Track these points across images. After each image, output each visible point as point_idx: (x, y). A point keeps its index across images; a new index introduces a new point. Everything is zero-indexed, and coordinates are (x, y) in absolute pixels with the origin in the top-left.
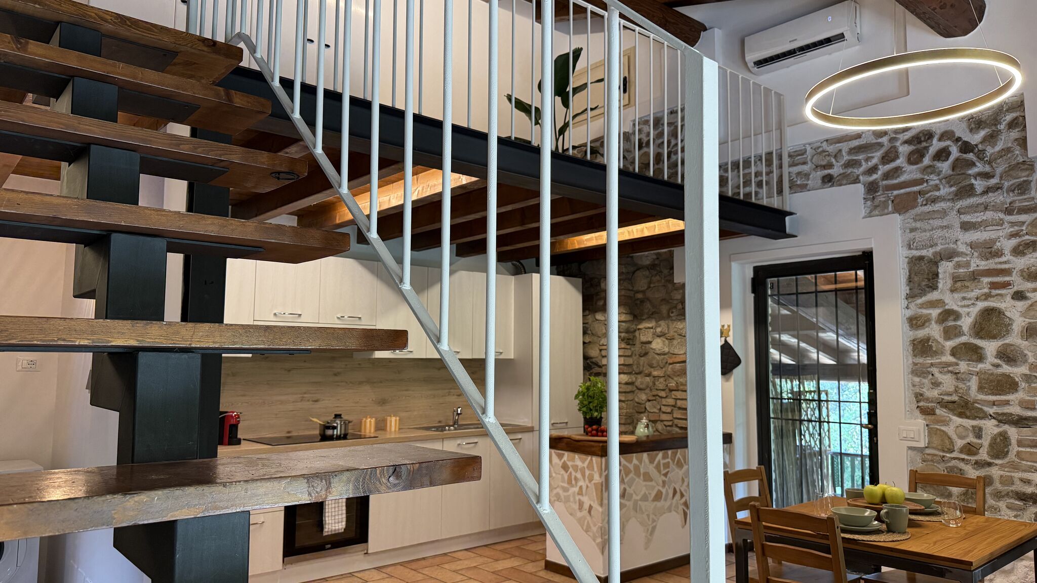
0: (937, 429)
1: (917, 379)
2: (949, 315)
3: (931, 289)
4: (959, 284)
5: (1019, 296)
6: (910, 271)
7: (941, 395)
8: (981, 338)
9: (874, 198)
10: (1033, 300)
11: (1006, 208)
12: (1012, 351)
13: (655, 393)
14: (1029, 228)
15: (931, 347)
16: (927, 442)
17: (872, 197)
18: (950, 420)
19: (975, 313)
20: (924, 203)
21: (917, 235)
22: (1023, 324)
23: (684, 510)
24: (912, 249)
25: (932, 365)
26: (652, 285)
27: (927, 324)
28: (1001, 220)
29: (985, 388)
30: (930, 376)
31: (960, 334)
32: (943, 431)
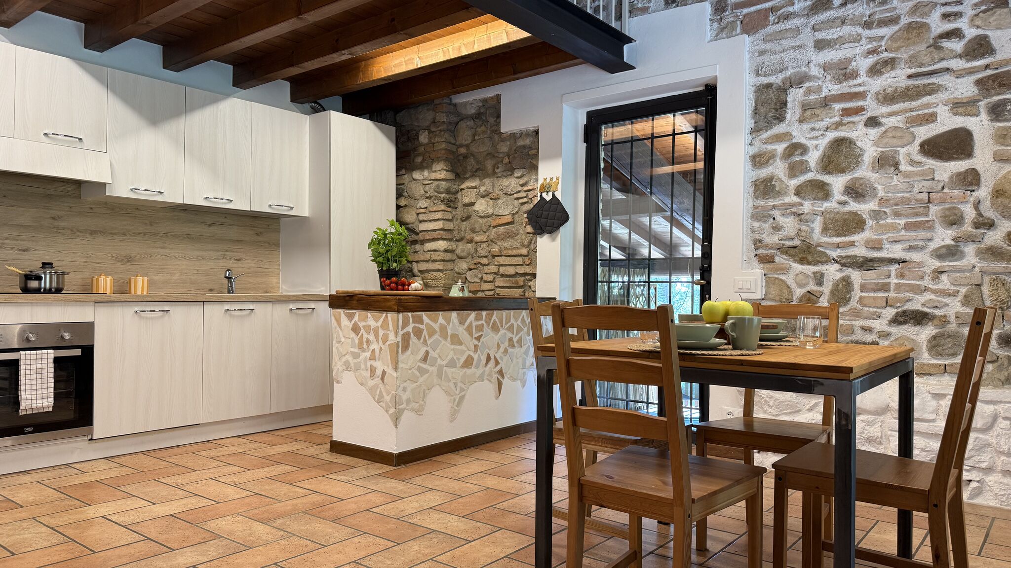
0: (776, 278)
1: (757, 224)
2: (797, 148)
3: (777, 121)
4: (808, 113)
5: (873, 122)
6: (756, 102)
7: (781, 240)
8: (829, 173)
9: (721, 19)
10: (887, 127)
11: (865, 21)
12: (861, 185)
13: (477, 260)
14: (889, 42)
15: (774, 186)
16: (764, 293)
17: (719, 17)
18: (790, 267)
19: (824, 145)
20: (776, 21)
21: (767, 58)
22: (875, 154)
23: (498, 378)
24: (761, 75)
25: (774, 206)
26: (477, 138)
27: (771, 161)
28: (859, 35)
29: (829, 229)
30: (772, 220)
31: (807, 170)
32: (782, 280)
